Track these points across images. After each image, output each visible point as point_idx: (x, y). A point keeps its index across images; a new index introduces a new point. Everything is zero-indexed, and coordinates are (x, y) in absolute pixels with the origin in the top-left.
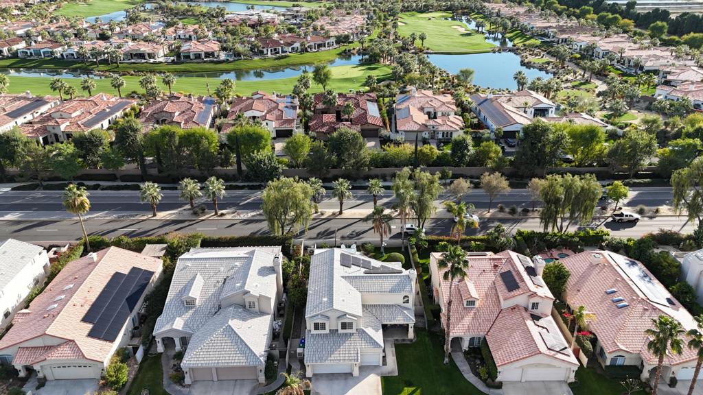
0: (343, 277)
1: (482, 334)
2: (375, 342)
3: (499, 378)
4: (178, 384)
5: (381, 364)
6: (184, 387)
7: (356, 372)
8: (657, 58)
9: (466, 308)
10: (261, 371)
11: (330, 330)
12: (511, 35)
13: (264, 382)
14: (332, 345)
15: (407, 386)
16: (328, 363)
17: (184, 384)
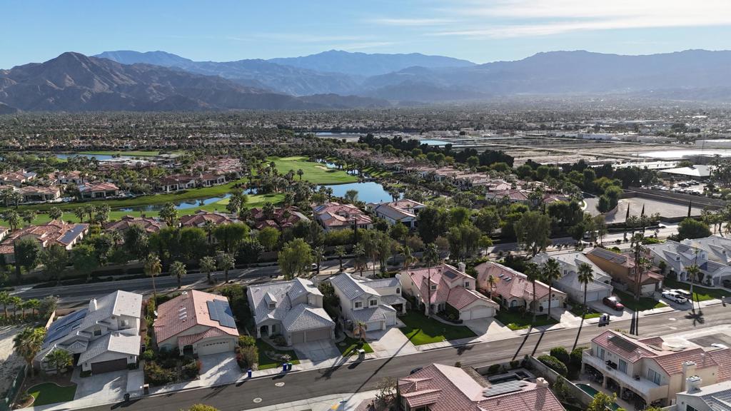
1: (445, 301)
2: (391, 309)
3: (461, 318)
7: (384, 328)
8: (480, 178)
9: (432, 291)
10: (333, 330)
11: (365, 307)
12: (367, 170)
14: (368, 314)
15: (413, 329)
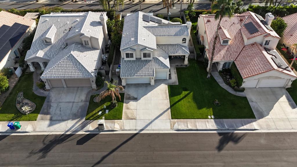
0: (144, 27)
1: (232, 60)
2: (165, 65)
4: (42, 89)
5: (168, 78)
6: (45, 90)
7: (153, 83)
9: (223, 45)
10: (93, 81)
11: (136, 58)
13: (96, 88)
14: (137, 67)
15: (184, 91)
16: (135, 77)
17: (45, 89)
